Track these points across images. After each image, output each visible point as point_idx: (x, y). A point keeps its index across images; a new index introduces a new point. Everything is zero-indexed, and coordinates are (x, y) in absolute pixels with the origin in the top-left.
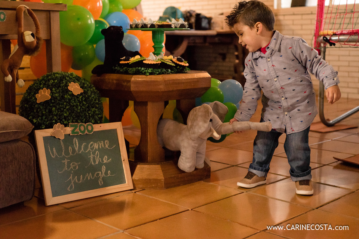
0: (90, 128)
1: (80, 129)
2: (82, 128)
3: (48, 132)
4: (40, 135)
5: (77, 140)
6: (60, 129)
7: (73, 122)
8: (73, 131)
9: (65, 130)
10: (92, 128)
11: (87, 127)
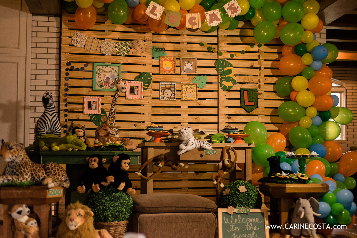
0: (248, 210)
1: (242, 210)
2: (244, 210)
3: (224, 210)
4: (221, 211)
5: (240, 216)
6: (231, 209)
7: (239, 206)
8: (238, 211)
9: (234, 210)
10: (249, 210)
11: (246, 210)
